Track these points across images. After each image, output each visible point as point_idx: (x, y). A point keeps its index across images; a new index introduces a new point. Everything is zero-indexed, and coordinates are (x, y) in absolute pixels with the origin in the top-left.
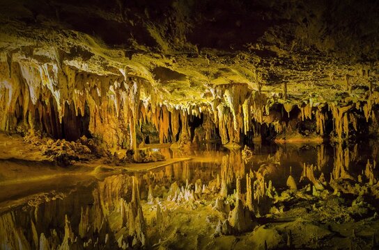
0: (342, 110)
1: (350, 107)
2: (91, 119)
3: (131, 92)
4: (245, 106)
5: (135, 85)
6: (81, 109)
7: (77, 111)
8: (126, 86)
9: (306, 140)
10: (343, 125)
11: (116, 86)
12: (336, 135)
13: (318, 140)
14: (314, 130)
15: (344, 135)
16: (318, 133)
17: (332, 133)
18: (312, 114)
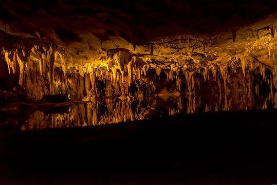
0: (191, 74)
1: (195, 71)
2: (21, 75)
3: (48, 54)
4: (129, 66)
5: (51, 49)
6: (13, 68)
7: (9, 69)
8: (45, 49)
9: (170, 94)
10: (191, 84)
11: (36, 49)
12: (188, 91)
13: (177, 94)
14: (175, 88)
15: (192, 90)
16: (178, 90)
17: (186, 90)
18: (173, 78)
